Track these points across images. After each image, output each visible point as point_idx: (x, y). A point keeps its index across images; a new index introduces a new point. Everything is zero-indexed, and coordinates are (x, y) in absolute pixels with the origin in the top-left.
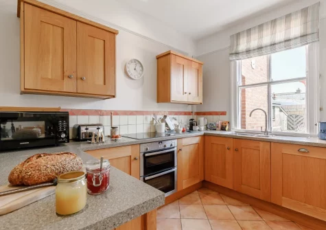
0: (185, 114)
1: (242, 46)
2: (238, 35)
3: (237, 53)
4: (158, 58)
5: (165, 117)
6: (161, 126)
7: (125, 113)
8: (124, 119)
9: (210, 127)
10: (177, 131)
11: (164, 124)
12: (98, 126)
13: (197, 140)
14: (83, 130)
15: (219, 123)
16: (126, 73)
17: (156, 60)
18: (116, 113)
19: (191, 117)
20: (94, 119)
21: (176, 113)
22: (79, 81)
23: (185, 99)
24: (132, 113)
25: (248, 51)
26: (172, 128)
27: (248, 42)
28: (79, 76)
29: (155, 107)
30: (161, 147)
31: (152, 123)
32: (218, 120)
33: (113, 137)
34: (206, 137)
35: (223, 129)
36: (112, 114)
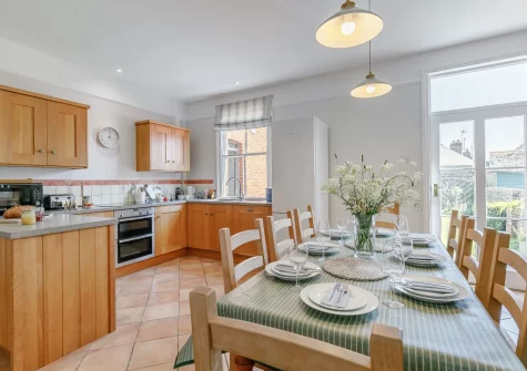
0: (172, 182)
1: (224, 119)
2: (221, 107)
3: (220, 125)
4: (137, 124)
5: (146, 186)
6: (140, 195)
7: (98, 183)
8: (96, 188)
9: (198, 195)
10: (157, 200)
11: (144, 194)
12: (69, 196)
13: (178, 208)
14: (53, 199)
15: (206, 191)
16: (99, 142)
17: (134, 127)
18: (88, 183)
19: (179, 186)
20: (62, 190)
21: (160, 182)
22: (50, 155)
23: (168, 167)
24: (105, 183)
25: (228, 125)
26: (153, 197)
27: (229, 115)
28: (50, 150)
29: (134, 175)
30: (137, 213)
31: (130, 192)
32: (205, 188)
33: (85, 205)
34: (189, 206)
35: (209, 197)
36: (82, 184)
